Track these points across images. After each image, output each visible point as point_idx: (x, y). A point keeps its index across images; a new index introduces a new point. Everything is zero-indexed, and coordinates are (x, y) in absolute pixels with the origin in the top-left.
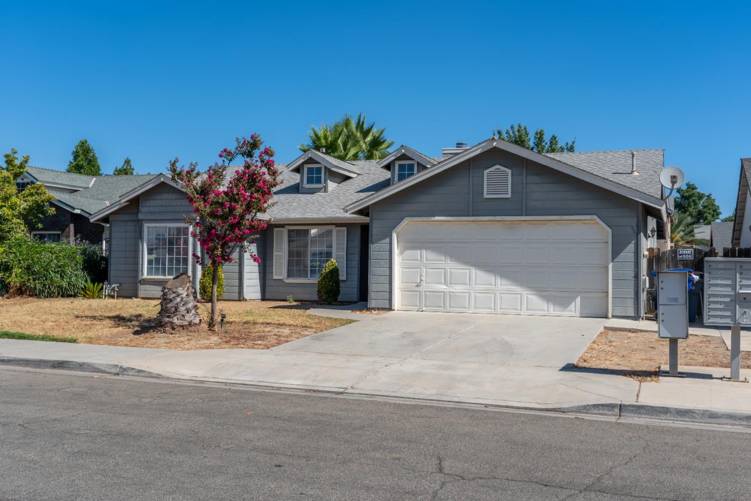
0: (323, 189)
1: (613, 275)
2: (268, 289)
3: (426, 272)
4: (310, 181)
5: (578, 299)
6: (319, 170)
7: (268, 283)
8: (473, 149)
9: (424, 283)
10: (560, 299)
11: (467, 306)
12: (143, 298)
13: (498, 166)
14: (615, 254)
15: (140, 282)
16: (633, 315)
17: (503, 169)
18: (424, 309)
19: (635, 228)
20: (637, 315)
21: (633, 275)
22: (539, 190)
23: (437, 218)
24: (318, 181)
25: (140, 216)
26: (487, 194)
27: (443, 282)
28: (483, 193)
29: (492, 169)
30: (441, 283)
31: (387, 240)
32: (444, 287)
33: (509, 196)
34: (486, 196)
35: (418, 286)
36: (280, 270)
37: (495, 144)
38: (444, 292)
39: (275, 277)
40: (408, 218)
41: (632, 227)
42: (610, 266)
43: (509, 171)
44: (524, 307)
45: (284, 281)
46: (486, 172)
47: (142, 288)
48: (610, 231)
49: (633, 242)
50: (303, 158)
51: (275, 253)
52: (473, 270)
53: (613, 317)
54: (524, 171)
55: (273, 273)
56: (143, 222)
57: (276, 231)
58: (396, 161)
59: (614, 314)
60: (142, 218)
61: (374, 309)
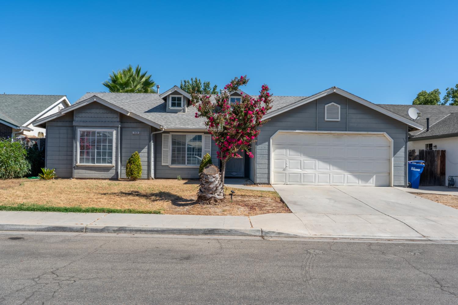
0: (182, 110)
1: (394, 165)
2: (158, 172)
3: (289, 162)
4: (173, 105)
5: (374, 177)
6: (179, 99)
7: (158, 168)
8: (322, 93)
9: (288, 168)
10: (364, 177)
11: (314, 181)
12: (77, 178)
13: (333, 103)
14: (395, 153)
15: (74, 167)
16: (404, 185)
17: (336, 104)
18: (288, 183)
19: (405, 139)
20: (405, 185)
21: (404, 164)
22: (355, 117)
23: (297, 131)
24: (179, 105)
25: (74, 124)
26: (327, 118)
27: (299, 168)
28: (324, 118)
29: (330, 104)
30: (298, 169)
31: (267, 143)
32: (301, 171)
33: (339, 120)
34: (326, 119)
35: (284, 170)
36: (166, 160)
37: (335, 90)
38: (300, 174)
39: (163, 164)
40: (280, 130)
41: (403, 138)
42: (393, 159)
43: (339, 106)
44: (346, 181)
45: (169, 167)
46: (326, 106)
47: (76, 171)
48: (392, 140)
49: (404, 147)
50: (171, 91)
51: (163, 149)
52: (317, 161)
53: (394, 186)
54: (347, 106)
55: (161, 161)
56: (77, 128)
57: (164, 136)
58: (230, 96)
59: (395, 185)
60: (76, 125)
61: (259, 184)
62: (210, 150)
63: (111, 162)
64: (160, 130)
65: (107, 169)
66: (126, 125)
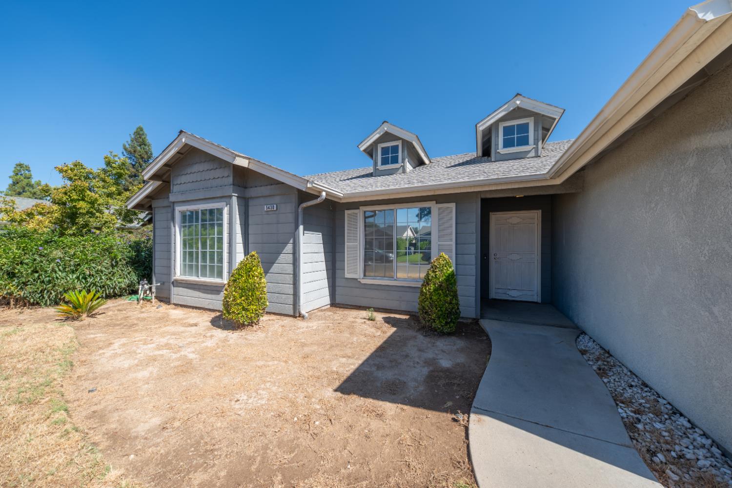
0: (401, 171)
2: (339, 291)
4: (385, 162)
6: (395, 149)
7: (339, 282)
12: (176, 305)
15: (173, 283)
24: (395, 160)
25: (172, 198)
36: (353, 266)
39: (347, 275)
45: (360, 282)
47: (175, 290)
50: (379, 133)
51: (346, 244)
55: (344, 269)
56: (175, 205)
57: (348, 214)
58: (500, 123)
60: (173, 201)
62: (453, 243)
63: (220, 275)
64: (317, 197)
65: (214, 289)
66: (252, 192)
